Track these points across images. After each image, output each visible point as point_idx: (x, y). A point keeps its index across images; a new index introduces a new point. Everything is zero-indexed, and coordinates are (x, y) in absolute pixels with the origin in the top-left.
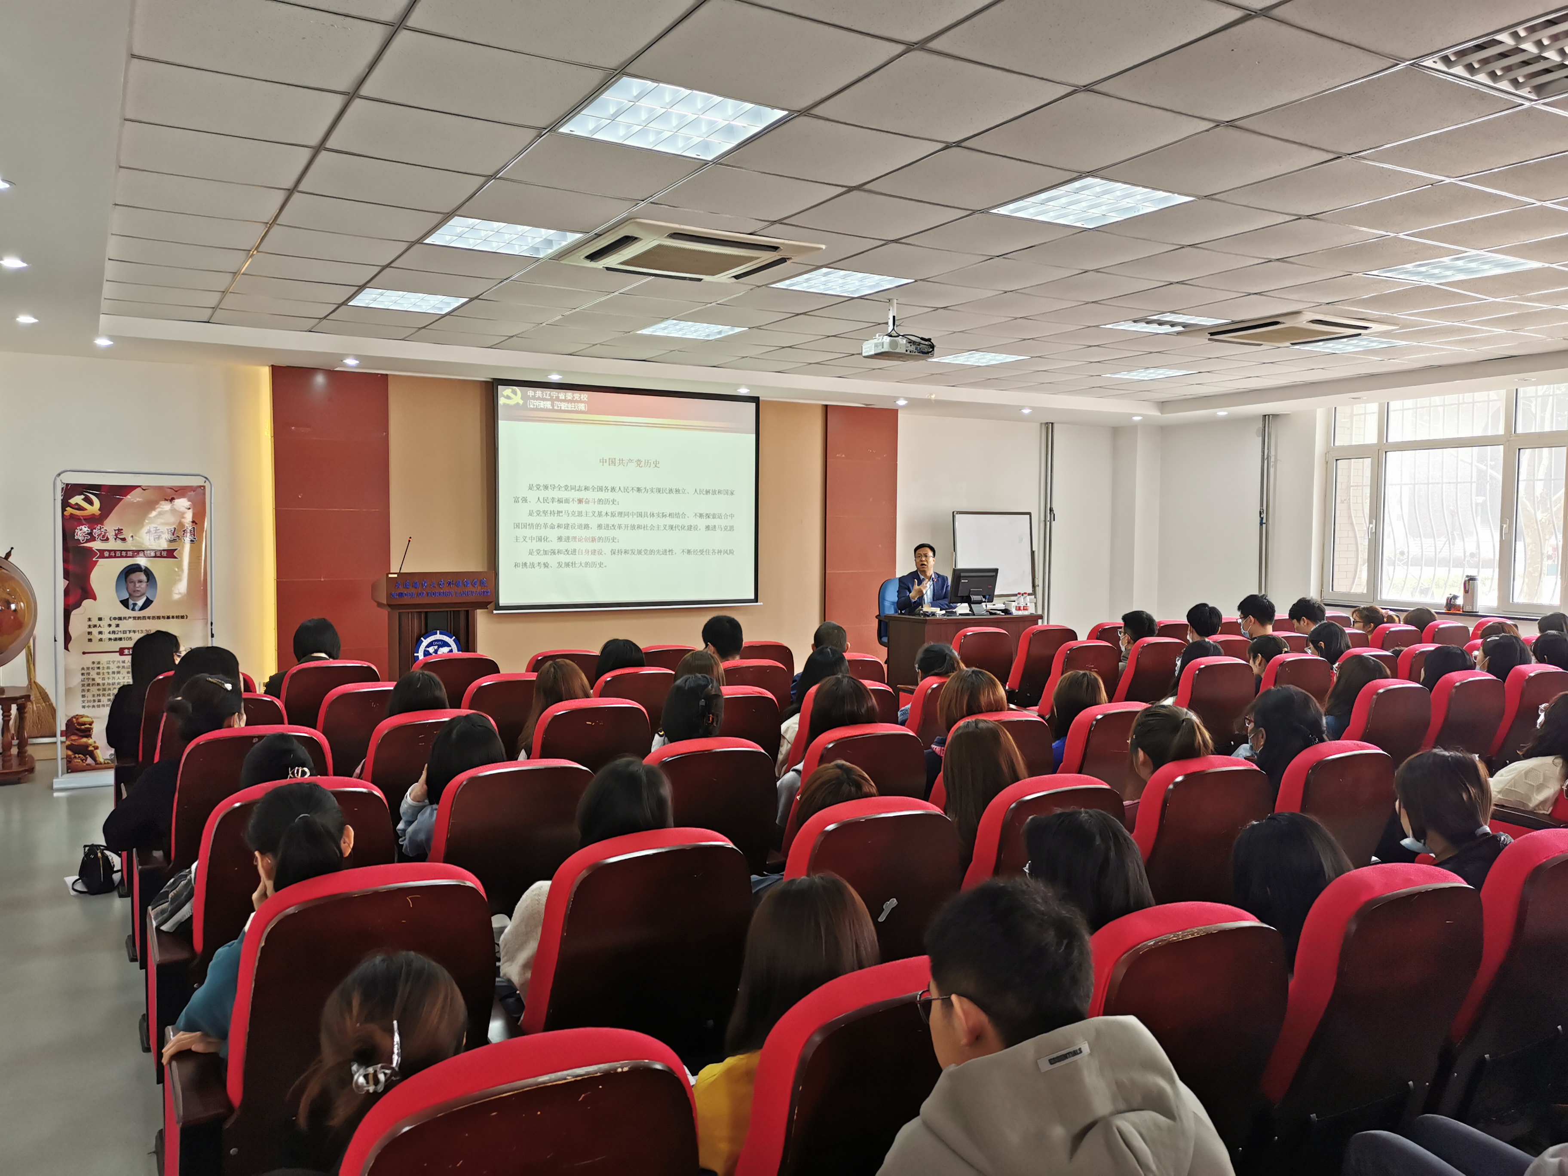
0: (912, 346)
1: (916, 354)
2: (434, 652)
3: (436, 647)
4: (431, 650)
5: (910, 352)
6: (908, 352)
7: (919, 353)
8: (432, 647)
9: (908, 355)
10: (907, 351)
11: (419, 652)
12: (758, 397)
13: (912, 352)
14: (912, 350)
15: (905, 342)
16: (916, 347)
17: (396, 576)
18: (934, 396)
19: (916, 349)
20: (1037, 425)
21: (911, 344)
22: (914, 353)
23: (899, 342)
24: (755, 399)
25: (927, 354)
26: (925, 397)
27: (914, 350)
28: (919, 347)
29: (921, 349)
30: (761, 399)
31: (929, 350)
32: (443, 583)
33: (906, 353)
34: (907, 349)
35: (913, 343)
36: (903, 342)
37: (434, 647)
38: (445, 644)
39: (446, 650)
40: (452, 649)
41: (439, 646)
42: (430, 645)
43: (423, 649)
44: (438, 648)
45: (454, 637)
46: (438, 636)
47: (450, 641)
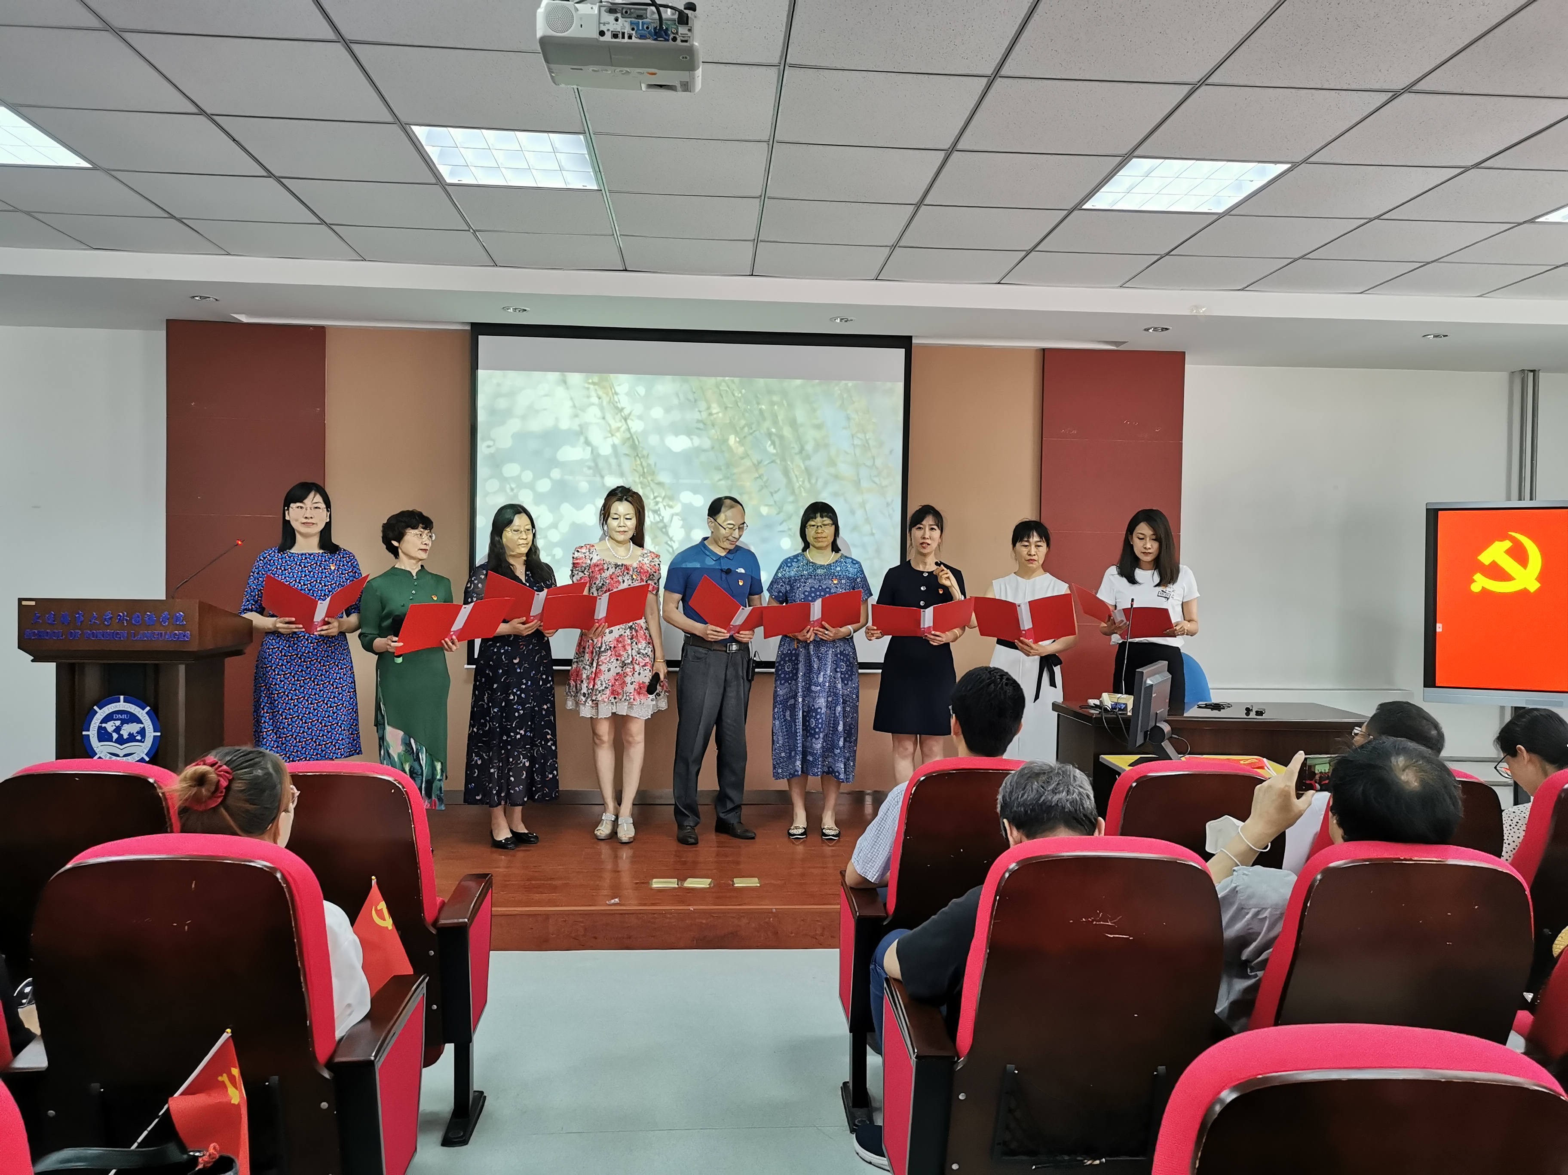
1: (634, 40)
2: (114, 731)
3: (118, 723)
4: (110, 726)
6: (608, 37)
7: (642, 37)
8: (111, 723)
9: (608, 47)
10: (602, 33)
11: (91, 729)
12: (910, 338)
13: (620, 35)
14: (619, 30)
15: (596, 12)
16: (631, 23)
17: (33, 603)
18: (1204, 309)
19: (633, 29)
20: (1503, 376)
21: (616, 15)
22: (626, 40)
23: (578, 10)
24: (903, 342)
25: (674, 39)
26: (1187, 313)
27: (626, 31)
28: (641, 21)
29: (648, 28)
30: (914, 341)
31: (677, 29)
32: (111, 618)
33: (602, 39)
34: (603, 28)
35: (622, 14)
36: (590, 12)
37: (116, 722)
38: (135, 719)
39: (134, 728)
40: (144, 727)
41: (124, 722)
42: (108, 718)
43: (98, 724)
44: (122, 724)
45: (148, 708)
46: (122, 705)
47: (142, 714)
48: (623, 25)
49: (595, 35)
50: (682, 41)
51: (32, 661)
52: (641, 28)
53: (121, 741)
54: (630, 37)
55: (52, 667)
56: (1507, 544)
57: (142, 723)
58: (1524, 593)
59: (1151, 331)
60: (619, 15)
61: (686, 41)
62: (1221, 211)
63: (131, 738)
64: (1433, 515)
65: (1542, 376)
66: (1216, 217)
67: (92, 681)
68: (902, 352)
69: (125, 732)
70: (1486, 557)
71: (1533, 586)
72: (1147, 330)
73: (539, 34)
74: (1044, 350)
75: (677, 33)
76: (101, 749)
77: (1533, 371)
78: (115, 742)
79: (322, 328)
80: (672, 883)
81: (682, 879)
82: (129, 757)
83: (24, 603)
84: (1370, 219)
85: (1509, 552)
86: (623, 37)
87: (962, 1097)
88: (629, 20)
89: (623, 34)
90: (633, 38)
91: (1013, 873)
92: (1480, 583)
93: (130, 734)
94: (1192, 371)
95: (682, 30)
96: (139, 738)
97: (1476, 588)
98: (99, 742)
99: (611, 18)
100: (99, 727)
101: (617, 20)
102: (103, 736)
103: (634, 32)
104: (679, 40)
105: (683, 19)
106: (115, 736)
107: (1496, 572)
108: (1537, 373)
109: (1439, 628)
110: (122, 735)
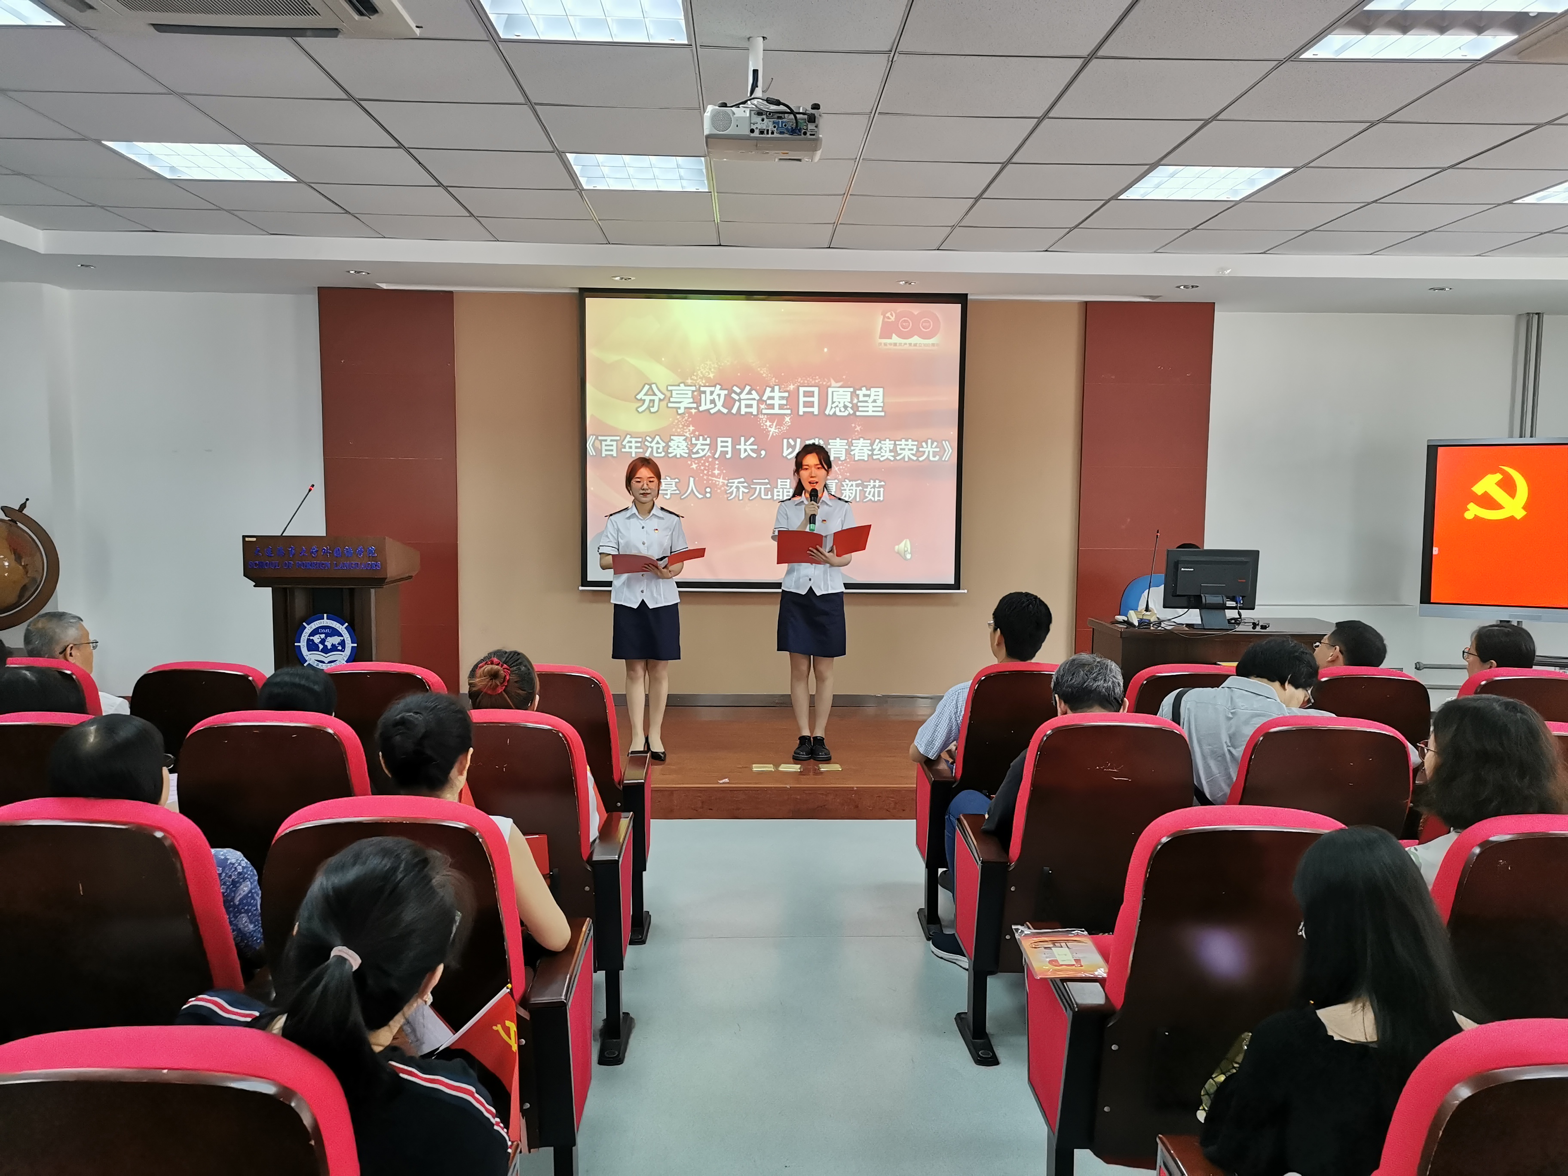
0: (765, 120)
1: (776, 135)
2: (320, 642)
3: (323, 636)
4: (317, 639)
5: (762, 132)
6: (756, 134)
7: (781, 133)
8: (317, 636)
9: (756, 138)
10: (752, 131)
11: (301, 641)
12: (967, 294)
13: (765, 132)
14: (764, 128)
15: (748, 115)
16: (774, 123)
17: (254, 539)
18: (1228, 271)
19: (775, 127)
20: (1510, 319)
21: (762, 117)
22: (770, 135)
23: (734, 114)
24: (961, 299)
25: (805, 134)
26: (1212, 274)
27: (770, 129)
28: (780, 121)
29: (785, 125)
30: (969, 297)
31: (807, 126)
32: (317, 551)
33: (752, 135)
34: (754, 127)
35: (767, 116)
36: (743, 115)
37: (321, 635)
38: (335, 633)
39: (336, 640)
40: (344, 640)
41: (327, 635)
42: (315, 632)
43: (307, 637)
44: (326, 637)
45: (347, 624)
46: (325, 622)
47: (342, 628)
48: (768, 124)
49: (748, 132)
50: (811, 135)
51: (255, 586)
52: (780, 126)
53: (326, 650)
54: (773, 133)
55: (268, 591)
56: (1498, 477)
57: (342, 636)
58: (1512, 518)
59: (1182, 287)
60: (764, 117)
61: (814, 135)
62: (1238, 199)
63: (334, 648)
64: (1432, 451)
65: (1546, 318)
66: (1233, 204)
67: (300, 603)
68: (958, 307)
69: (329, 644)
70: (1479, 489)
71: (1520, 514)
72: (1179, 287)
73: (706, 132)
74: (1086, 303)
75: (807, 129)
76: (311, 658)
77: (1538, 314)
78: (321, 651)
79: (451, 292)
80: (770, 768)
81: (777, 766)
82: (332, 664)
83: (247, 539)
84: (1368, 203)
85: (1500, 484)
86: (768, 133)
87: (1013, 889)
88: (772, 120)
89: (768, 131)
90: (775, 133)
91: (1049, 737)
92: (1473, 511)
93: (333, 645)
94: (1222, 319)
95: (811, 126)
96: (340, 648)
97: (1469, 515)
98: (308, 651)
99: (759, 118)
100: (308, 639)
101: (763, 120)
102: (312, 647)
103: (775, 129)
104: (808, 134)
105: (812, 119)
106: (321, 647)
107: (1488, 502)
108: (1541, 315)
109: (1435, 551)
110: (327, 646)
